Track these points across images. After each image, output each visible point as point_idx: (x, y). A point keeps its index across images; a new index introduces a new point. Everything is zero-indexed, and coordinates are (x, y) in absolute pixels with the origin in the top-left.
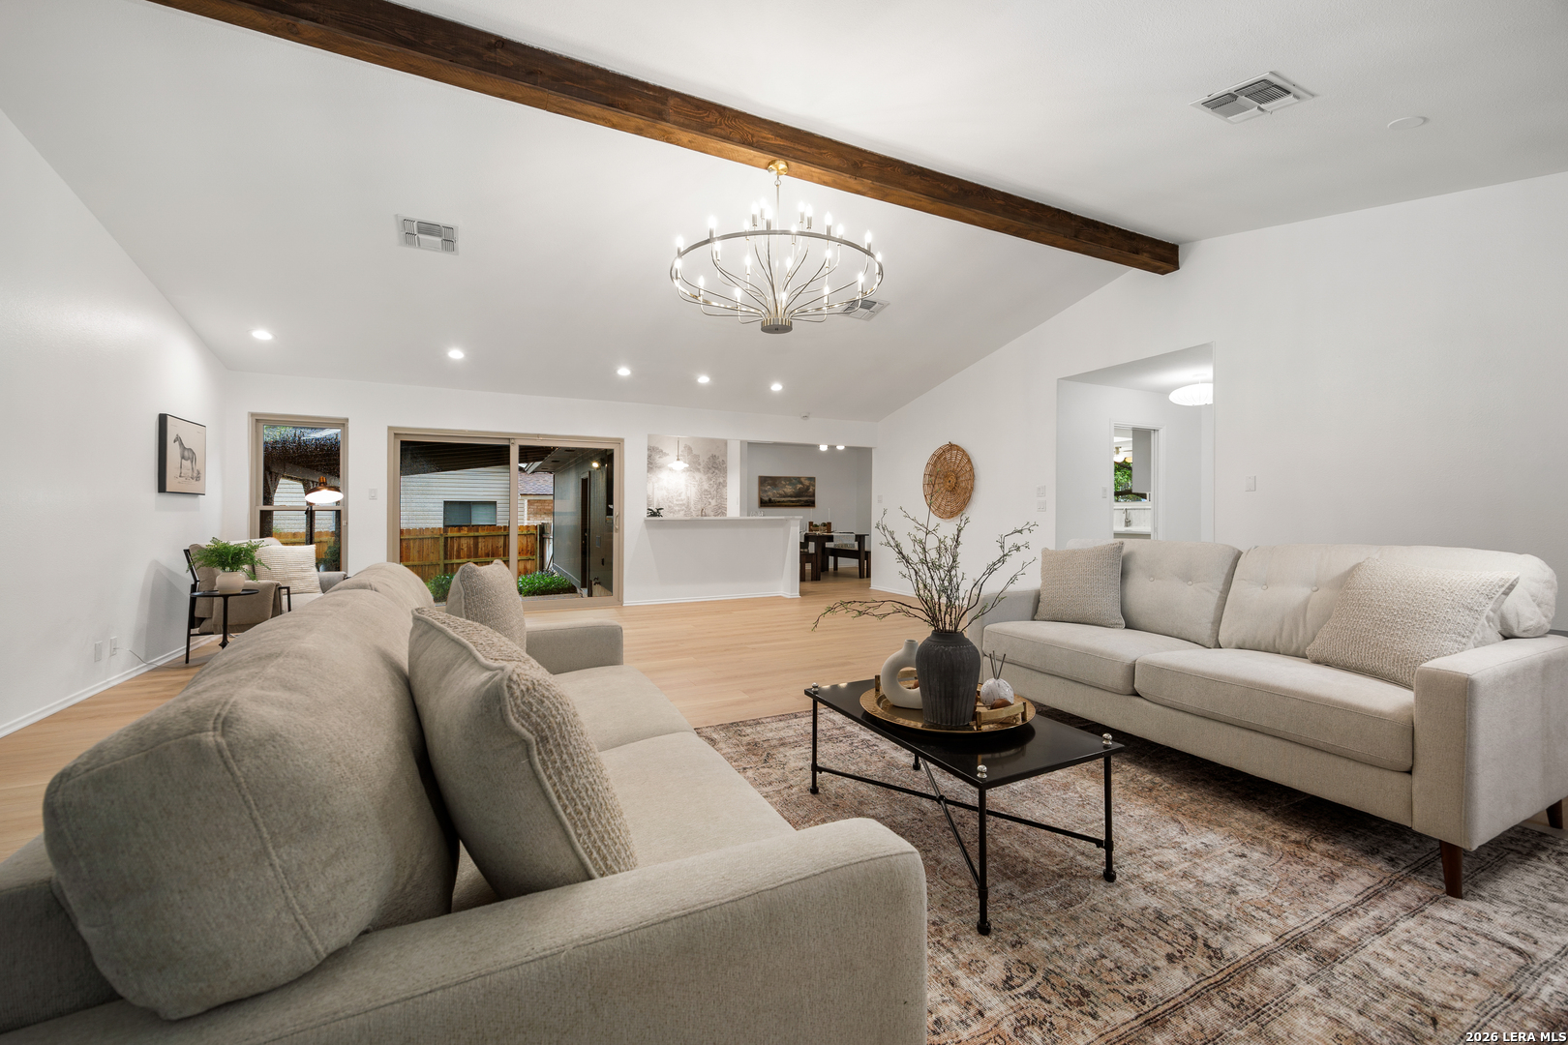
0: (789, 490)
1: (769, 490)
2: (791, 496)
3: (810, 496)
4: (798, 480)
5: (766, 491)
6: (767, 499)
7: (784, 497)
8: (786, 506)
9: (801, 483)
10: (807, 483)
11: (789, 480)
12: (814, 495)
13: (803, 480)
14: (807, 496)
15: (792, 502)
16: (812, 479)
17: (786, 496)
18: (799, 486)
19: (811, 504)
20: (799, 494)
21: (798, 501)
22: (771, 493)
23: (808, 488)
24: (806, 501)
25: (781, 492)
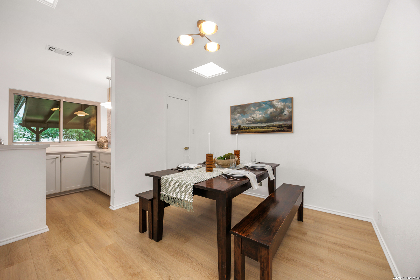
0: (259, 115)
1: (239, 118)
2: (261, 122)
3: (285, 120)
4: (270, 104)
5: (236, 119)
6: (236, 126)
7: (254, 123)
8: (255, 132)
9: (273, 106)
10: (280, 105)
11: (258, 105)
12: (290, 118)
13: (275, 103)
14: (280, 120)
15: (262, 127)
16: (289, 101)
17: (255, 122)
18: (271, 110)
19: (288, 128)
20: (270, 119)
21: (270, 127)
22: (241, 121)
23: (282, 111)
24: (280, 126)
25: (250, 118)
